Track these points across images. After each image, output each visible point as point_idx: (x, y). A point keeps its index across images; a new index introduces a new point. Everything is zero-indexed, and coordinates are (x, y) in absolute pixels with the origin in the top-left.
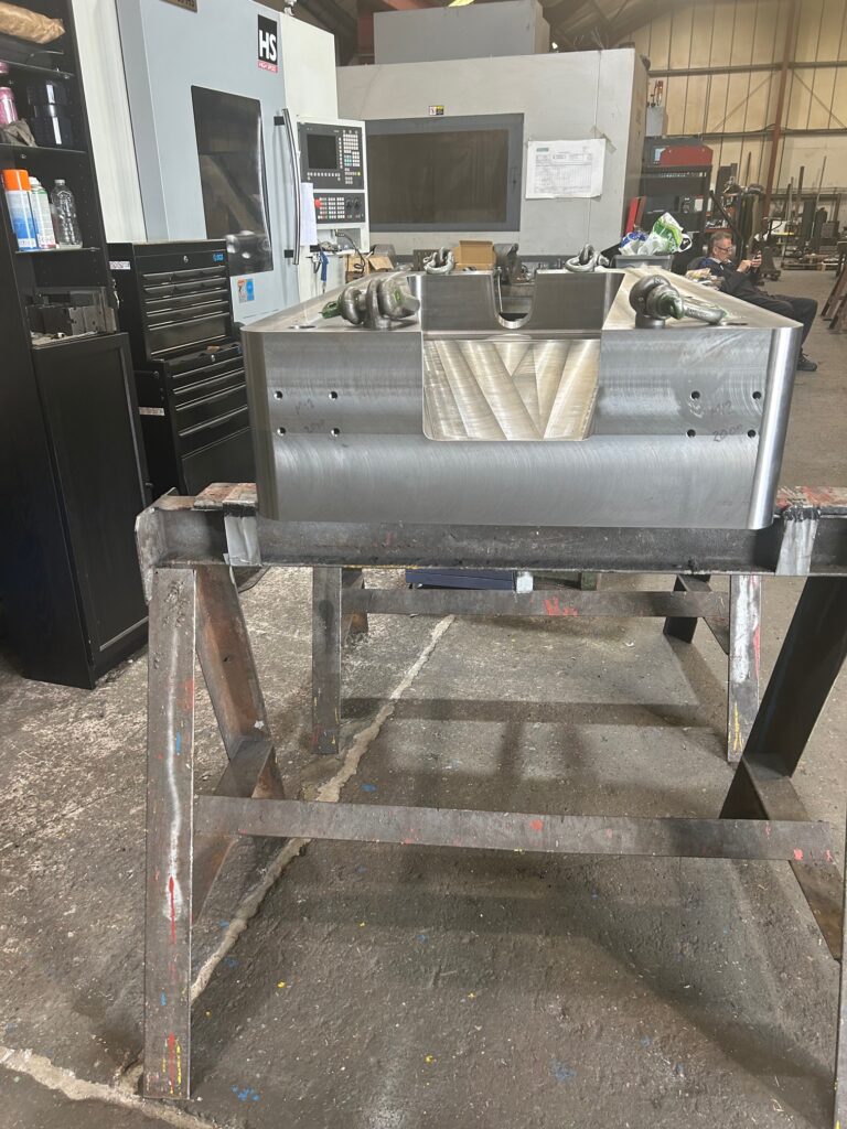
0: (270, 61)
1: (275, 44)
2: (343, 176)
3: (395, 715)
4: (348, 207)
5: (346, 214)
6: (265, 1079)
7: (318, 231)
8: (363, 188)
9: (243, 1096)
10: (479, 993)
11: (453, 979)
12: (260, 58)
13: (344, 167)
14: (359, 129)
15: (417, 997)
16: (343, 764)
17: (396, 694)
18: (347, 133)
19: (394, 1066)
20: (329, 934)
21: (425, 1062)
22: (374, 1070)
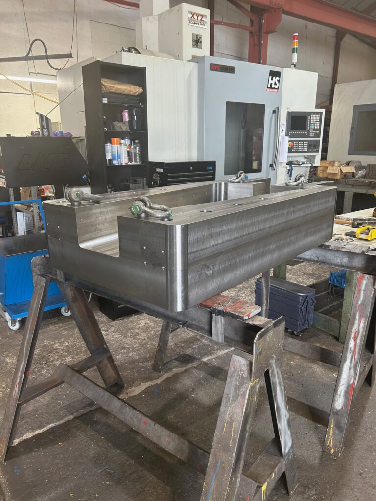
0: (274, 88)
1: (278, 81)
2: (309, 132)
3: (196, 368)
4: (309, 146)
5: (308, 149)
6: (26, 469)
7: (288, 156)
8: (320, 138)
9: (15, 471)
10: (111, 484)
11: (109, 473)
12: (268, 87)
13: (310, 129)
14: (321, 113)
15: (92, 472)
16: (158, 378)
17: (205, 359)
18: (314, 114)
19: (60, 490)
20: (90, 435)
21: (70, 495)
22: (54, 487)
